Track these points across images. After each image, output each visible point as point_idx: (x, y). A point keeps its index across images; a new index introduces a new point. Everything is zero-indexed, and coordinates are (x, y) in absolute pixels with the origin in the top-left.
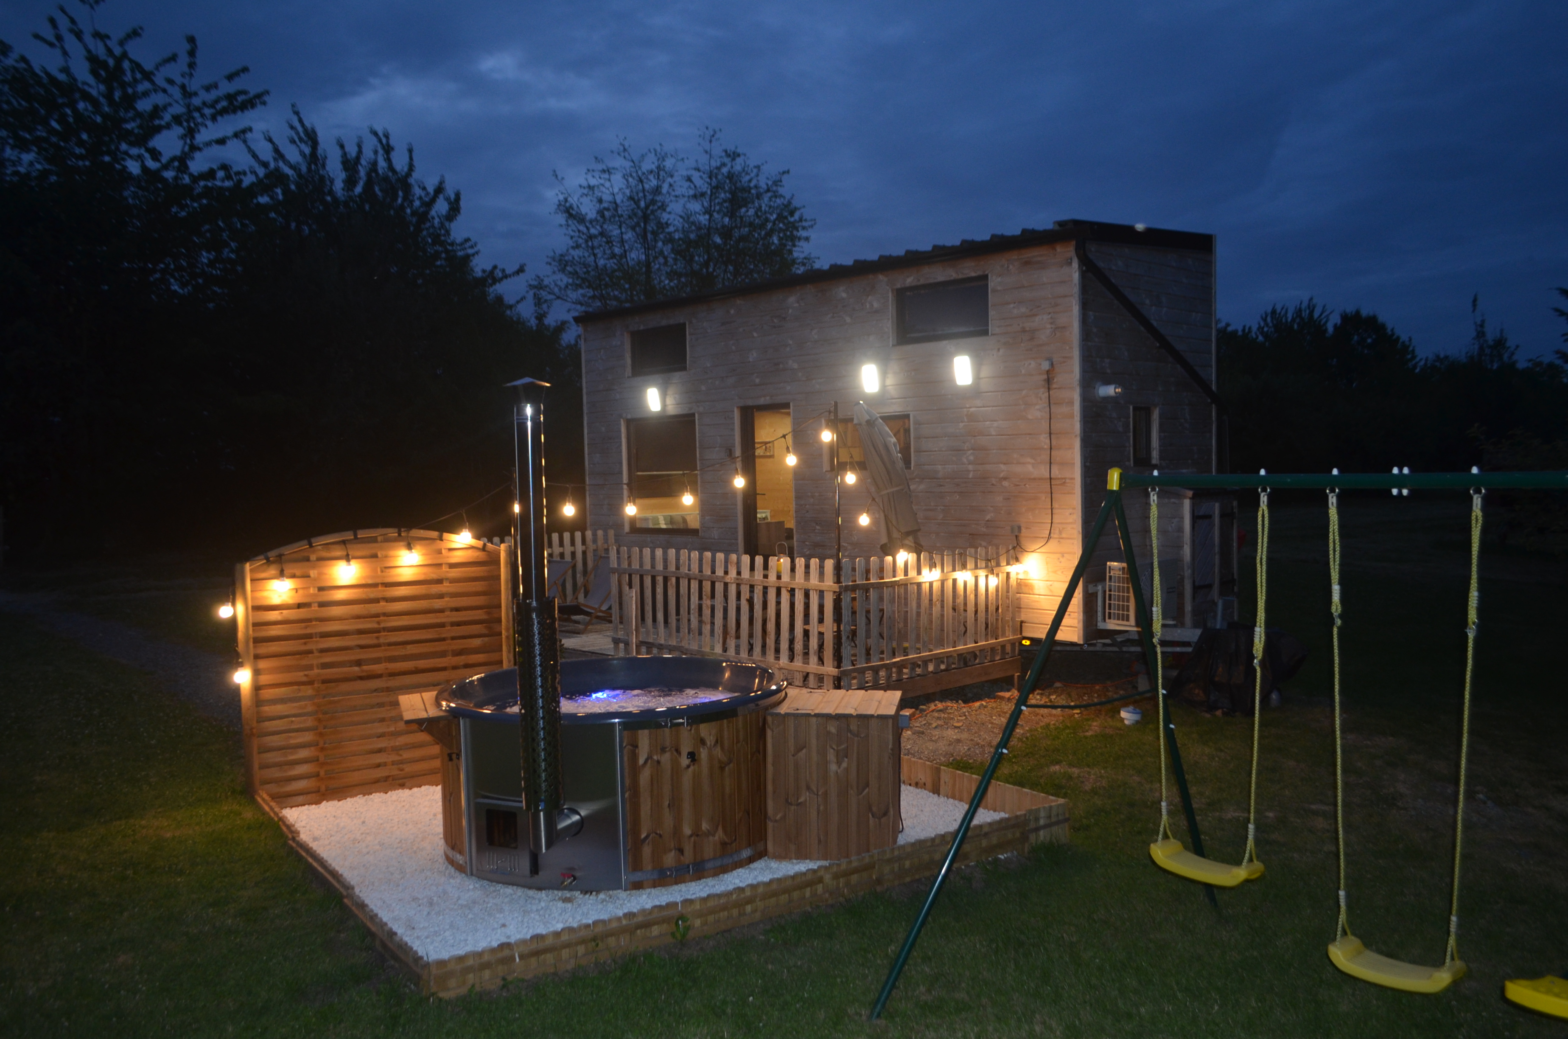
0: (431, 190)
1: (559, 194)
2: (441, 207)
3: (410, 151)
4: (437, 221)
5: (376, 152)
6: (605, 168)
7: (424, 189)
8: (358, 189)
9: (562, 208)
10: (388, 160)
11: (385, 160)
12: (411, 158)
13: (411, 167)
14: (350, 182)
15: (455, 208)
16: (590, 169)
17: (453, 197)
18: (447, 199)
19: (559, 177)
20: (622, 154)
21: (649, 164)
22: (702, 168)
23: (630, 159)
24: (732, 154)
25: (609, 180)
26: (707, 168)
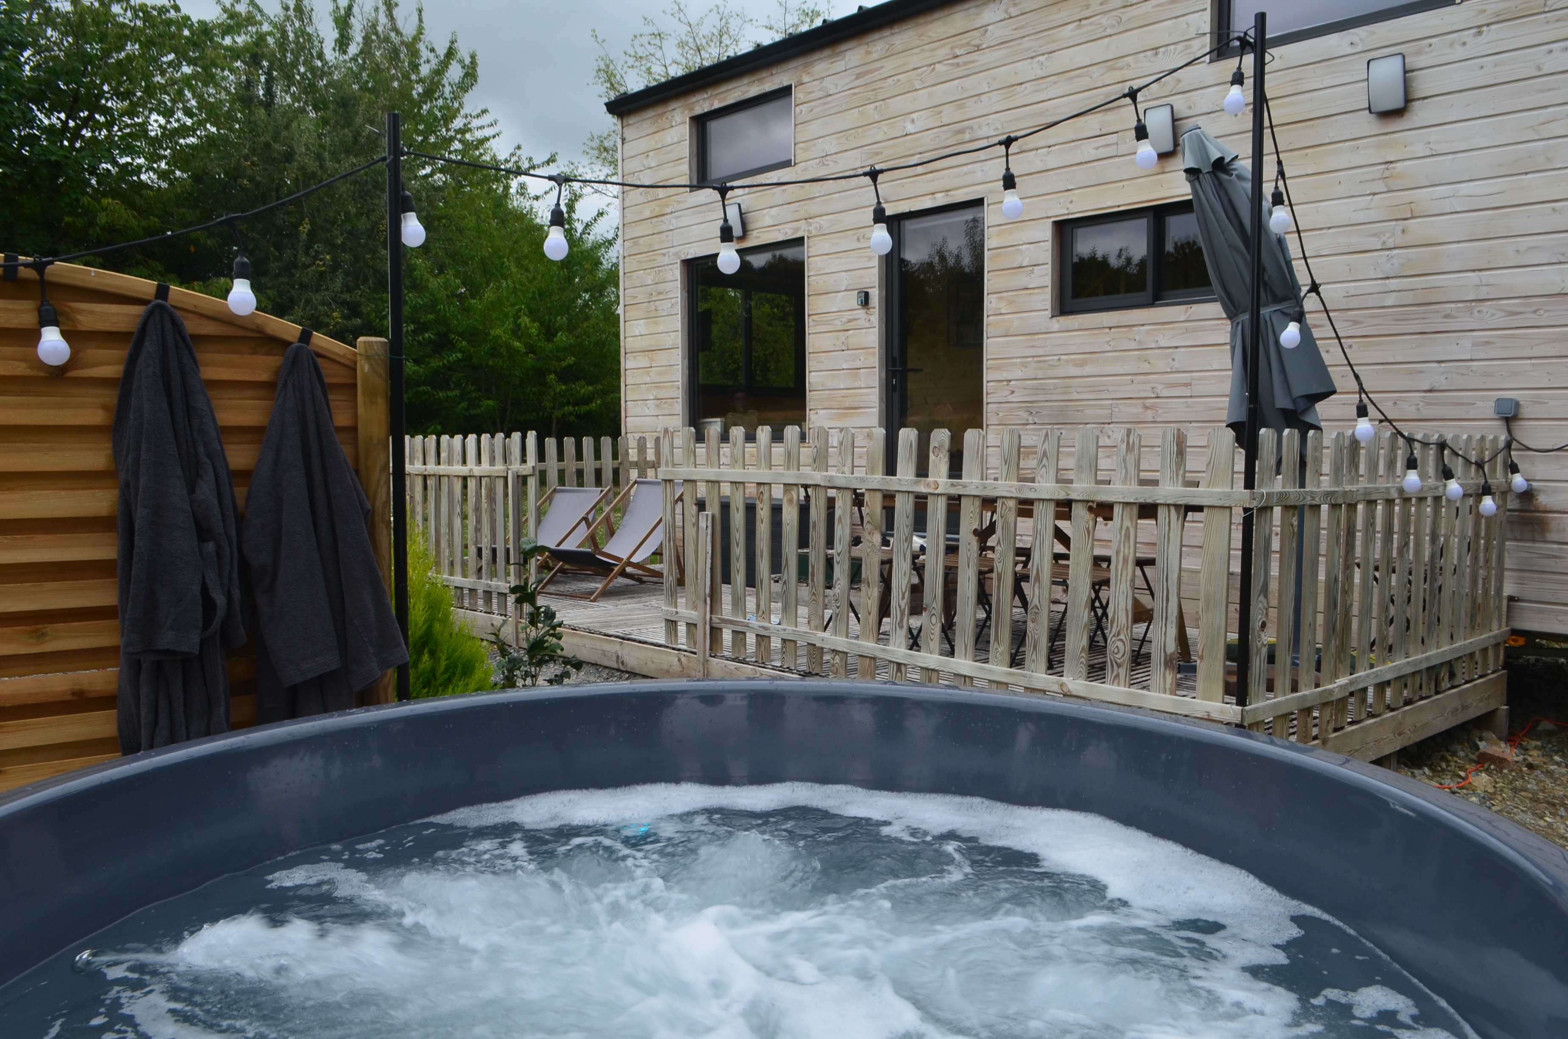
0: (442, 51)
1: (599, 60)
2: (455, 72)
3: (420, 11)
4: (447, 89)
5: (377, 9)
6: (656, 33)
7: (432, 50)
8: (353, 49)
9: (602, 74)
10: (391, 17)
11: (387, 16)
12: (421, 20)
13: (420, 31)
14: (343, 43)
15: (471, 75)
16: (637, 33)
17: (468, 61)
18: (461, 61)
19: (600, 40)
20: (677, 15)
21: (709, 28)
22: (775, 26)
23: (686, 21)
24: (810, 14)
25: (661, 48)
26: (782, 25)
